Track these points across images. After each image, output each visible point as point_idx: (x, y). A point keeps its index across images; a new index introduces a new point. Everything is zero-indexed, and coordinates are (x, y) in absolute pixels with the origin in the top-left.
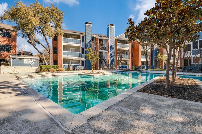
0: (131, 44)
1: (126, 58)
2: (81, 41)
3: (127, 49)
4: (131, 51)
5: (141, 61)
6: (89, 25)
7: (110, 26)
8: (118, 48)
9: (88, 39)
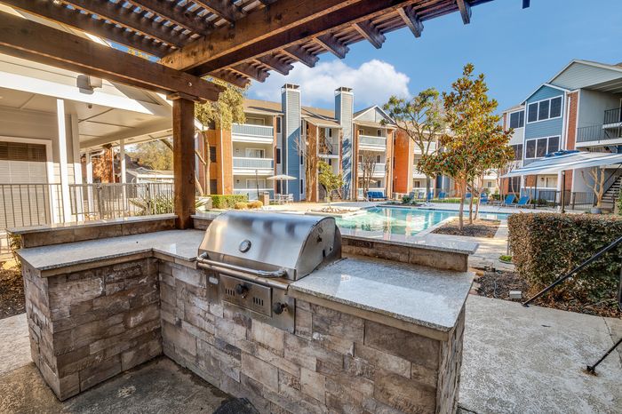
0: (390, 137)
1: (380, 172)
2: (275, 130)
3: (382, 149)
4: (389, 155)
5: (414, 179)
6: (293, 90)
7: (342, 92)
8: (361, 147)
9: (292, 126)
